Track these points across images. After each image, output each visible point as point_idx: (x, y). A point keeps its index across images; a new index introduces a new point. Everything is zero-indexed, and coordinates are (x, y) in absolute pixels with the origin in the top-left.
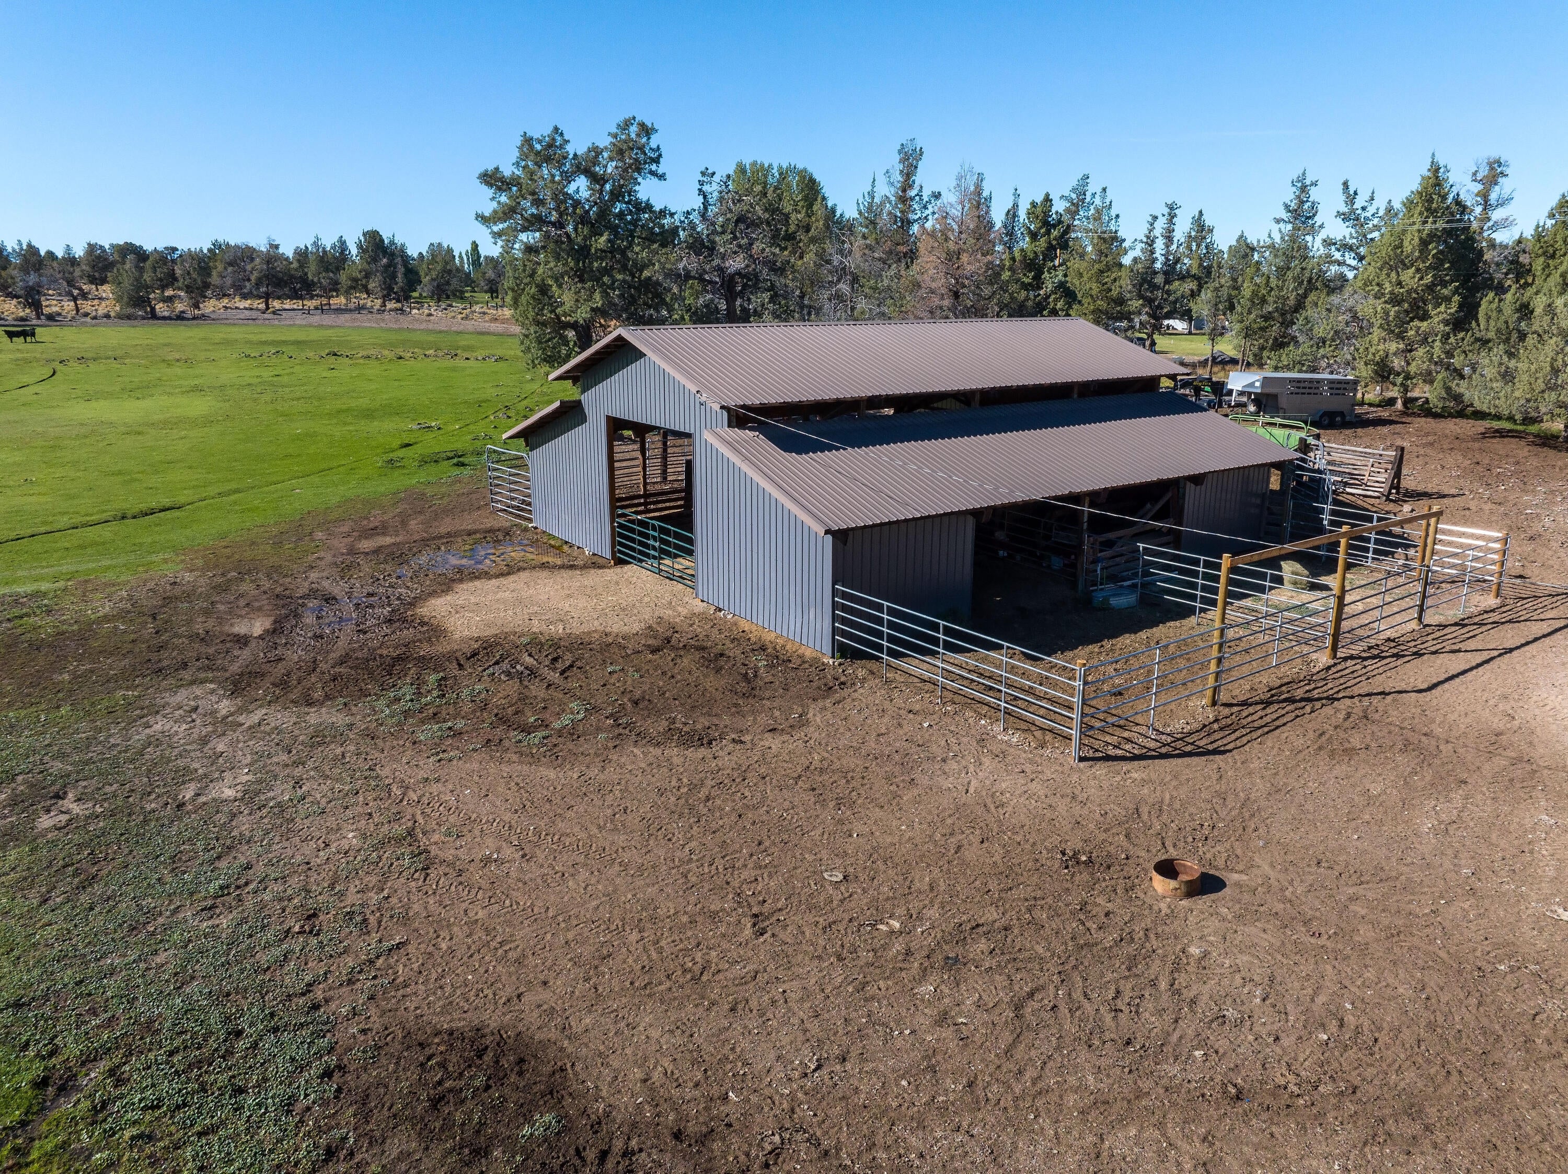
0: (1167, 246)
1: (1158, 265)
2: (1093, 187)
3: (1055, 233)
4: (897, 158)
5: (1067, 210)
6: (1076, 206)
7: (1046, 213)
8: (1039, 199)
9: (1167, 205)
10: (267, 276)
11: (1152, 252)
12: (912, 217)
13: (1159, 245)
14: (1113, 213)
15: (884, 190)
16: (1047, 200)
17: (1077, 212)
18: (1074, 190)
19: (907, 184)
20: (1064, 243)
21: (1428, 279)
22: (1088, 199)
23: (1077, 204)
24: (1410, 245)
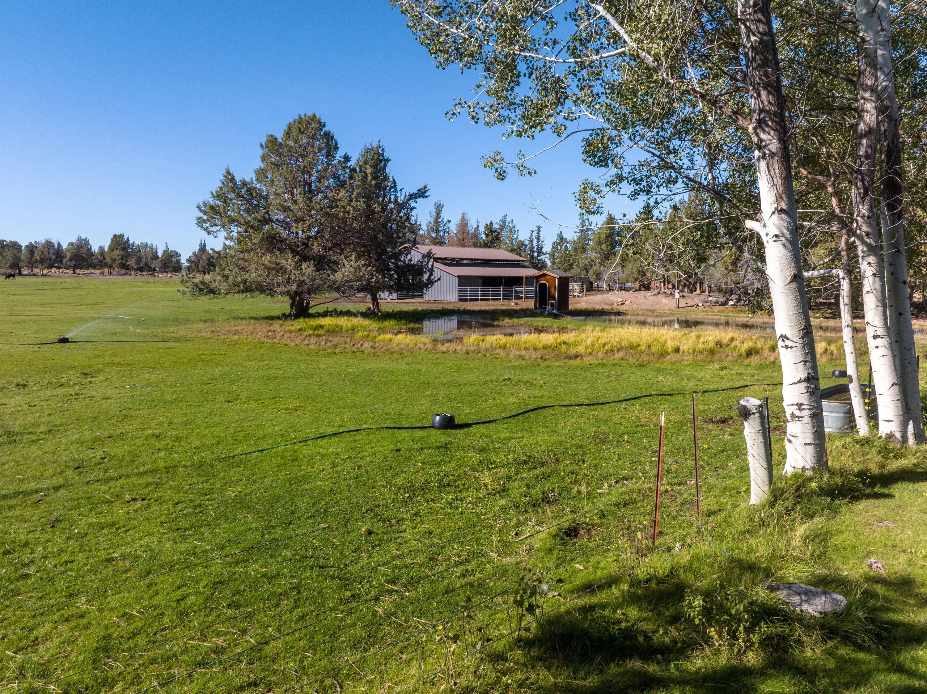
0: (538, 242)
1: (535, 249)
2: (508, 220)
3: (494, 234)
4: (434, 207)
5: (499, 228)
6: (502, 227)
7: (491, 227)
8: (488, 223)
9: (537, 227)
10: (75, 256)
11: (532, 244)
12: (440, 229)
13: (535, 241)
14: (516, 229)
16: (491, 223)
17: (503, 229)
18: (501, 221)
19: (438, 217)
20: (498, 238)
21: (609, 248)
22: (507, 224)
23: (503, 225)
24: (603, 237)
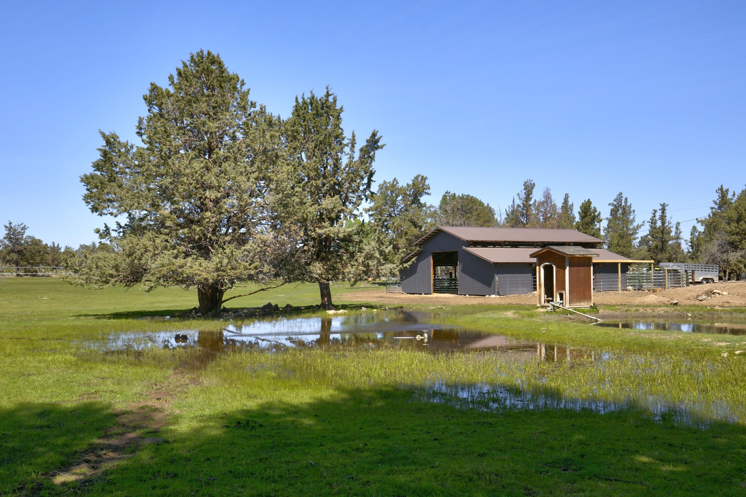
0: (663, 224)
4: (523, 187)
7: (588, 207)
8: (585, 201)
9: (661, 205)
13: (659, 224)
14: (632, 209)
15: (518, 202)
16: (589, 201)
19: (528, 199)
